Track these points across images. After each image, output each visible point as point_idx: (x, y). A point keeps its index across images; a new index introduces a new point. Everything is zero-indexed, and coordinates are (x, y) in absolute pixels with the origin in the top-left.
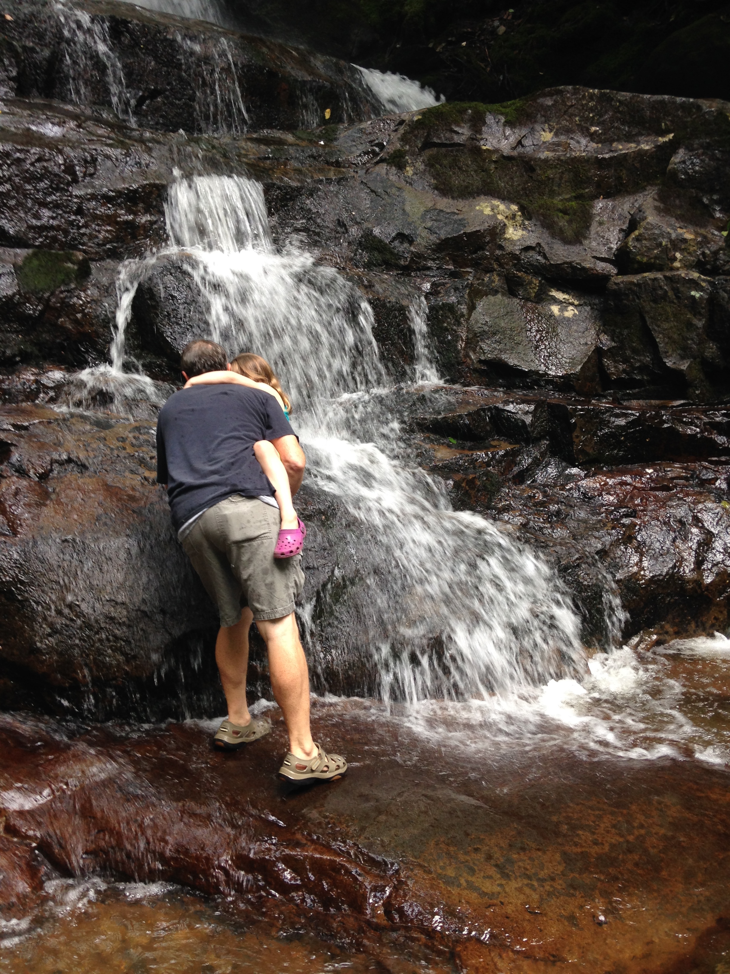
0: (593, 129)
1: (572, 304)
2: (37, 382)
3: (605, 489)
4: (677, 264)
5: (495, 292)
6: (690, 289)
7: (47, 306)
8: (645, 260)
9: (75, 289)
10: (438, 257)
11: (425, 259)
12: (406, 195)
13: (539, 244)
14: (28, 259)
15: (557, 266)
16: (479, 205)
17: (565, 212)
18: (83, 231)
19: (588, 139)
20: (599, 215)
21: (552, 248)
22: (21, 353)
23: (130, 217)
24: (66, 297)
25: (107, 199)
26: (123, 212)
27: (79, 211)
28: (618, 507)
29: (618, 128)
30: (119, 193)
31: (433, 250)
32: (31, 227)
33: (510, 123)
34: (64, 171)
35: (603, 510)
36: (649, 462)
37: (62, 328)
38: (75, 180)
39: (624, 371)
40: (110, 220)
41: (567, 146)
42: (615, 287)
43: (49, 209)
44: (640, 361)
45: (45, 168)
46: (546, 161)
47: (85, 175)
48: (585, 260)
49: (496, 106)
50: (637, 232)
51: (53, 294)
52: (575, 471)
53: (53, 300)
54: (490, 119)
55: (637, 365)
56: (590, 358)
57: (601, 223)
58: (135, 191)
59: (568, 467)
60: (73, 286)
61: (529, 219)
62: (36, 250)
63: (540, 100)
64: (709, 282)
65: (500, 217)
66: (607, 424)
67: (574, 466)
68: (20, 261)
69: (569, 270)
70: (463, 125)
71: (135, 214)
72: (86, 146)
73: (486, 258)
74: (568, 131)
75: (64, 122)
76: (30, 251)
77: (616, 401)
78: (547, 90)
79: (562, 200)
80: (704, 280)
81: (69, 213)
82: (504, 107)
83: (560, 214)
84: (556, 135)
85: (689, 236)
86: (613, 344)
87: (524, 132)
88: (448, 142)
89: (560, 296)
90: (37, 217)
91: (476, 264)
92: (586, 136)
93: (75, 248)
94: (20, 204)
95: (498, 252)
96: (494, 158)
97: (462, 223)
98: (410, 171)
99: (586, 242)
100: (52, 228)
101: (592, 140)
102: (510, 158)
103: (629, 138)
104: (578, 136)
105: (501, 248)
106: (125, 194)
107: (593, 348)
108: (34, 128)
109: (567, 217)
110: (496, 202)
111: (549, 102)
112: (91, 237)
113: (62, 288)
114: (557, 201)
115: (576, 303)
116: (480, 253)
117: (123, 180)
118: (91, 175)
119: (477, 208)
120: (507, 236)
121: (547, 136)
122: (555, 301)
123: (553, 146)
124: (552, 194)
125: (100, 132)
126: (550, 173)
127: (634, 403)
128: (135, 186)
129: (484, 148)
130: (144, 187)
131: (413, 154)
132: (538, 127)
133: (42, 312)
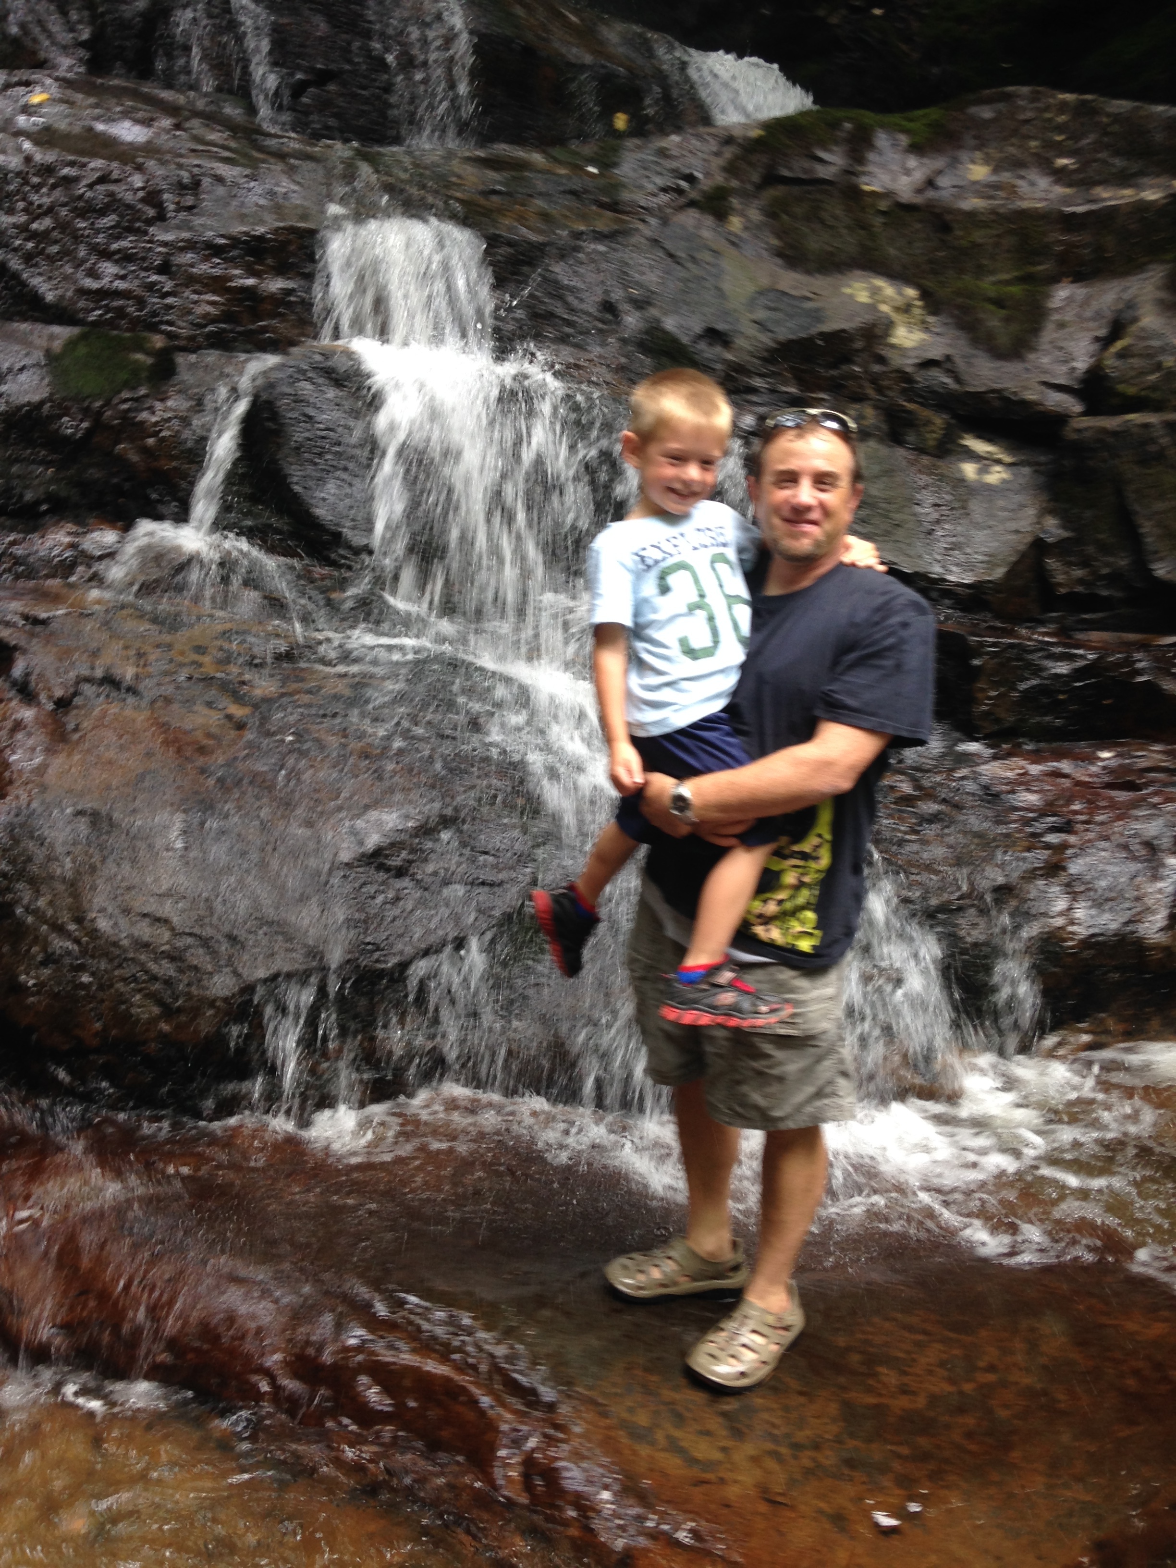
0: (1060, 162)
1: (999, 462)
2: (73, 546)
3: (1024, 781)
7: (98, 425)
8: (1131, 390)
9: (146, 396)
10: (774, 373)
12: (725, 264)
13: (948, 358)
14: (71, 344)
15: (978, 396)
16: (850, 286)
17: (999, 303)
18: (170, 300)
19: (1051, 179)
20: (1057, 310)
21: (970, 365)
22: (50, 498)
23: (251, 282)
24: (129, 410)
25: (213, 250)
26: (237, 272)
27: (165, 269)
28: (1043, 813)
29: (1104, 162)
30: (235, 241)
31: (763, 359)
33: (916, 149)
34: (143, 200)
35: (1015, 815)
36: (1106, 739)
37: (121, 461)
38: (161, 217)
39: (1081, 581)
40: (217, 284)
41: (1012, 191)
42: (1075, 436)
43: (116, 262)
44: (1108, 565)
45: (112, 194)
46: (971, 215)
47: (180, 208)
48: (1026, 388)
49: (895, 118)
50: (1121, 343)
51: (107, 403)
52: (973, 747)
53: (109, 413)
54: (882, 139)
55: (1105, 571)
56: (1023, 556)
57: (1062, 325)
58: (261, 238)
59: (963, 741)
60: (143, 391)
61: (934, 313)
62: (86, 329)
63: (973, 110)
65: (885, 308)
66: (1037, 670)
67: (976, 740)
68: (57, 346)
69: (997, 404)
70: (835, 148)
71: (260, 276)
72: (182, 160)
73: (854, 377)
74: (1017, 165)
75: (152, 120)
76: (75, 331)
77: (1064, 633)
78: (987, 92)
79: (994, 284)
81: (146, 269)
82: (911, 120)
83: (991, 307)
84: (996, 170)
86: (1065, 534)
87: (939, 163)
88: (804, 176)
89: (980, 446)
90: (93, 273)
92: (1048, 174)
93: (154, 328)
94: (65, 252)
95: (877, 368)
96: (883, 205)
97: (817, 316)
99: (1032, 356)
100: (118, 293)
101: (1057, 182)
102: (909, 208)
103: (1124, 179)
104: (1033, 174)
106: (245, 242)
107: (1029, 539)
108: (100, 127)
109: (1004, 312)
110: (880, 282)
111: (986, 113)
112: (183, 312)
113: (125, 395)
114: (987, 285)
115: (1008, 459)
116: (845, 368)
117: (242, 218)
118: (190, 208)
119: (848, 291)
120: (893, 341)
121: (979, 172)
122: (972, 455)
123: (986, 190)
124: (980, 271)
125: (213, 136)
126: (979, 236)
127: (1095, 636)
128: (261, 230)
129: (867, 188)
130: (276, 231)
131: (743, 194)
132: (964, 155)
133: (89, 432)
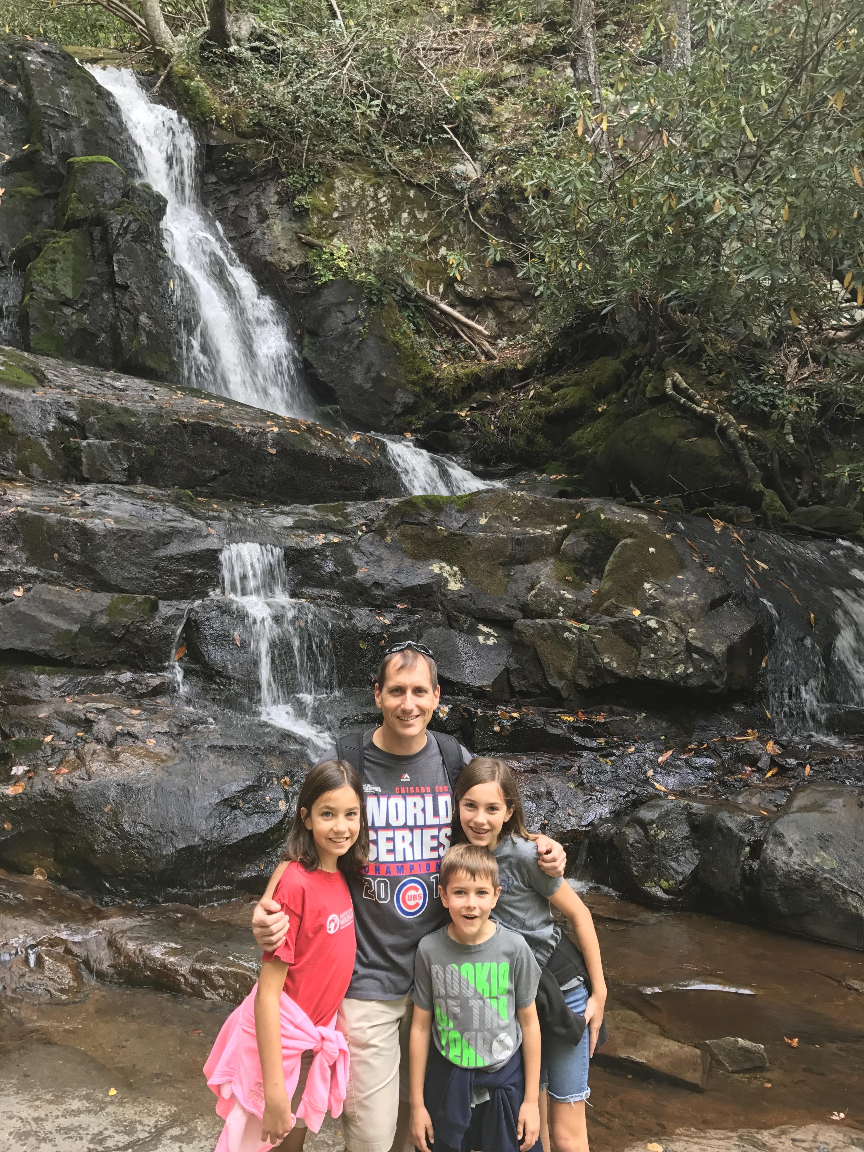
0: (515, 518)
2: (115, 680)
4: (560, 614)
5: (437, 625)
6: (565, 632)
7: (128, 631)
9: (147, 619)
11: (391, 600)
16: (432, 565)
20: (514, 575)
23: (190, 571)
24: (140, 625)
25: (176, 559)
27: (157, 568)
29: (531, 518)
32: (123, 578)
33: (461, 510)
34: (150, 543)
37: (135, 644)
39: (524, 685)
40: (177, 573)
41: (496, 529)
42: (517, 627)
44: (533, 679)
46: (478, 540)
48: (501, 607)
50: (534, 592)
51: (132, 623)
53: (132, 627)
54: (446, 507)
55: (532, 682)
57: (515, 581)
60: (146, 617)
61: (465, 577)
64: (579, 628)
68: (113, 601)
70: (429, 509)
71: (193, 568)
73: (434, 602)
74: (498, 518)
81: (149, 569)
84: (490, 520)
85: (568, 596)
87: (469, 517)
90: (128, 571)
91: (427, 606)
94: (118, 564)
95: (443, 598)
98: (388, 539)
100: (137, 579)
104: (505, 522)
105: (445, 595)
109: (492, 576)
110: (444, 564)
112: (163, 584)
113: (139, 620)
119: (431, 567)
128: (196, 551)
130: (203, 551)
132: (478, 514)
133: (124, 635)
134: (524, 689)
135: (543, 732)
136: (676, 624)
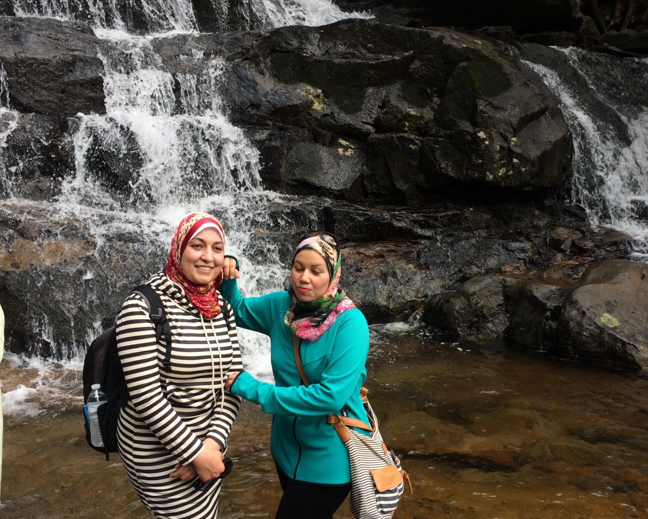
0: (369, 45)
5: (305, 140)
6: (410, 144)
8: (388, 125)
10: (273, 119)
11: (265, 119)
13: (332, 113)
15: (341, 126)
16: (299, 88)
20: (368, 96)
21: (339, 115)
29: (383, 45)
31: (270, 114)
41: (354, 55)
44: (383, 183)
48: (357, 124)
54: (311, 36)
56: (356, 180)
57: (369, 102)
61: (327, 98)
64: (420, 140)
65: (310, 96)
69: (348, 129)
70: (294, 40)
73: (301, 120)
74: (355, 46)
80: (417, 139)
84: (348, 48)
85: (413, 113)
86: (370, 172)
87: (331, 44)
88: (285, 50)
89: (344, 143)
91: (295, 124)
92: (365, 49)
95: (308, 117)
96: (310, 61)
97: (288, 99)
98: (262, 66)
99: (359, 113)
101: (369, 51)
102: (319, 61)
103: (389, 52)
104: (361, 49)
105: (310, 114)
107: (359, 174)
110: (309, 88)
115: (353, 147)
116: (297, 117)
120: (314, 107)
121: (341, 48)
123: (344, 55)
129: (305, 55)
131: (264, 56)
132: (338, 43)
134: (375, 191)
135: (390, 225)
136: (501, 134)
